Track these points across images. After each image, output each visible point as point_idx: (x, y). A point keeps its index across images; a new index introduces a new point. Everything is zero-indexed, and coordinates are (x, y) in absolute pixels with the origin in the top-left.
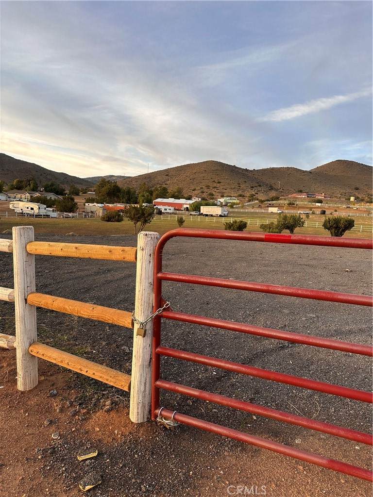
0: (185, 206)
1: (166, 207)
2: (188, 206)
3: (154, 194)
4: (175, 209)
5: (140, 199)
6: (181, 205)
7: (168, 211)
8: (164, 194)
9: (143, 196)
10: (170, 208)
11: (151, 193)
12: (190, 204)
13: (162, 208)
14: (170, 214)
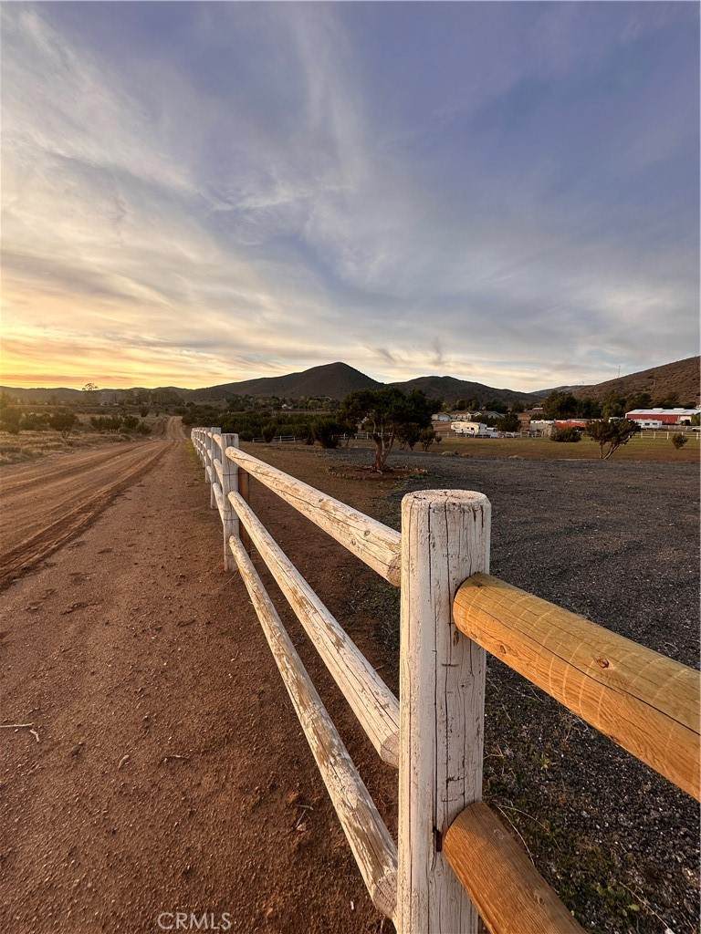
0: (683, 419)
1: (648, 421)
2: (690, 418)
3: (628, 405)
4: (664, 424)
5: (605, 412)
6: (676, 417)
7: (651, 426)
8: (645, 403)
9: (611, 408)
10: (655, 421)
11: (623, 403)
12: (692, 416)
13: (642, 423)
14: (656, 430)
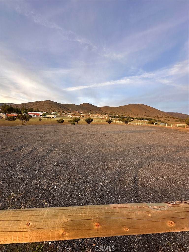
0: (41, 115)
1: (33, 115)
2: (42, 115)
3: (28, 110)
4: (37, 116)
5: (22, 112)
6: (39, 114)
7: (34, 116)
8: (32, 110)
9: (24, 111)
10: (35, 115)
11: (27, 110)
12: (42, 114)
13: (32, 115)
14: (35, 117)
